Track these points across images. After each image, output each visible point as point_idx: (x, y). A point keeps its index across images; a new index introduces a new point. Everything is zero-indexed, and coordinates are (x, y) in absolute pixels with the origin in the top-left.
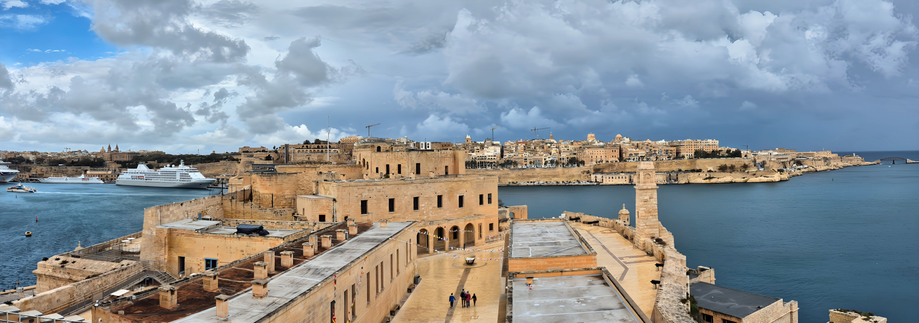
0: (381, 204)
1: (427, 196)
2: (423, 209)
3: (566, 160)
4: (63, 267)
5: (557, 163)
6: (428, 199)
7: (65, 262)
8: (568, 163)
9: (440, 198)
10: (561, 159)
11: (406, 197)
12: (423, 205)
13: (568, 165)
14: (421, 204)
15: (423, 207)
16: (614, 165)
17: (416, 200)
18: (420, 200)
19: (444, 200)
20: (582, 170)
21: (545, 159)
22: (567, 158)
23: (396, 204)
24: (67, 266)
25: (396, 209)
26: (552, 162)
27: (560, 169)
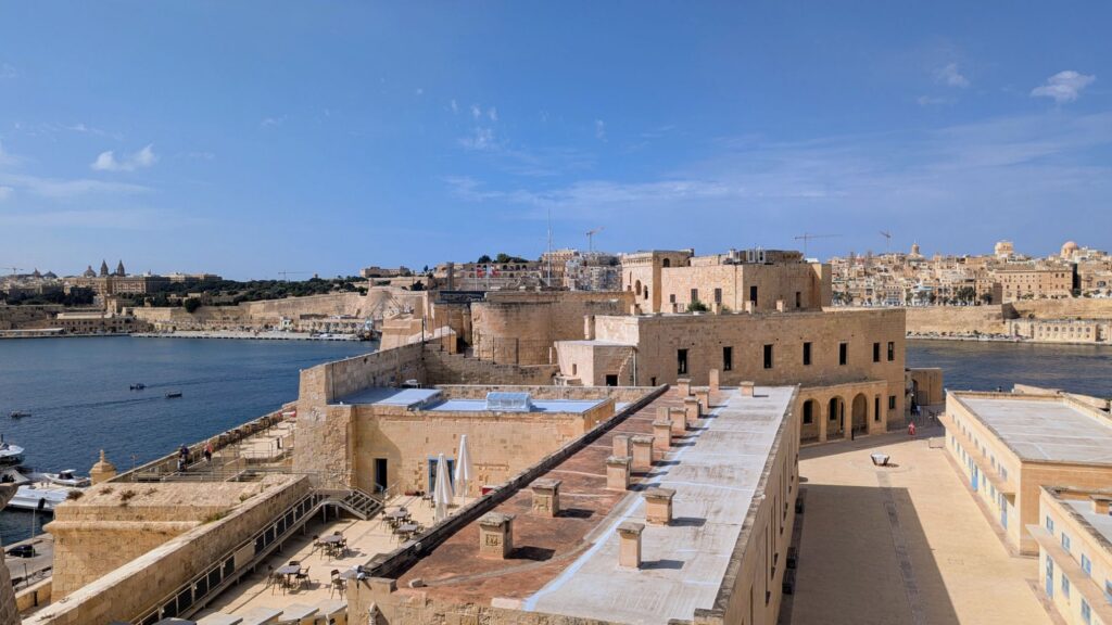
0: (711, 357)
1: (786, 343)
2: (780, 366)
3: (952, 291)
4: (124, 505)
5: (933, 299)
6: (789, 348)
7: (128, 496)
8: (955, 298)
9: (807, 347)
10: (940, 290)
11: (752, 345)
12: (781, 359)
13: (954, 302)
14: (776, 358)
15: (779, 363)
16: (1061, 305)
17: (768, 350)
18: (775, 350)
19: (814, 350)
20: (986, 313)
21: (908, 290)
22: (955, 289)
23: (736, 356)
24: (132, 503)
25: (735, 366)
26: (922, 295)
27: (937, 310)
